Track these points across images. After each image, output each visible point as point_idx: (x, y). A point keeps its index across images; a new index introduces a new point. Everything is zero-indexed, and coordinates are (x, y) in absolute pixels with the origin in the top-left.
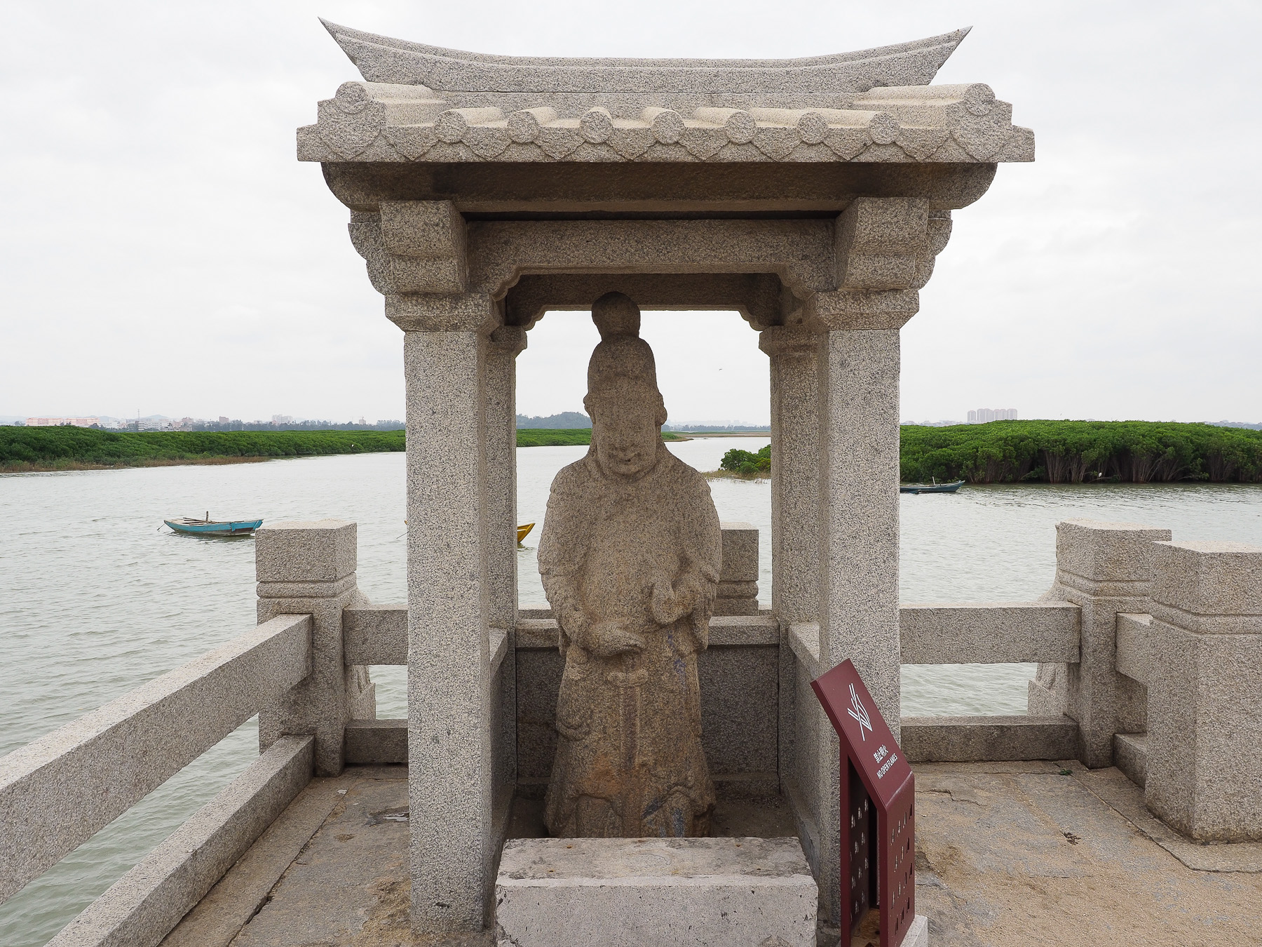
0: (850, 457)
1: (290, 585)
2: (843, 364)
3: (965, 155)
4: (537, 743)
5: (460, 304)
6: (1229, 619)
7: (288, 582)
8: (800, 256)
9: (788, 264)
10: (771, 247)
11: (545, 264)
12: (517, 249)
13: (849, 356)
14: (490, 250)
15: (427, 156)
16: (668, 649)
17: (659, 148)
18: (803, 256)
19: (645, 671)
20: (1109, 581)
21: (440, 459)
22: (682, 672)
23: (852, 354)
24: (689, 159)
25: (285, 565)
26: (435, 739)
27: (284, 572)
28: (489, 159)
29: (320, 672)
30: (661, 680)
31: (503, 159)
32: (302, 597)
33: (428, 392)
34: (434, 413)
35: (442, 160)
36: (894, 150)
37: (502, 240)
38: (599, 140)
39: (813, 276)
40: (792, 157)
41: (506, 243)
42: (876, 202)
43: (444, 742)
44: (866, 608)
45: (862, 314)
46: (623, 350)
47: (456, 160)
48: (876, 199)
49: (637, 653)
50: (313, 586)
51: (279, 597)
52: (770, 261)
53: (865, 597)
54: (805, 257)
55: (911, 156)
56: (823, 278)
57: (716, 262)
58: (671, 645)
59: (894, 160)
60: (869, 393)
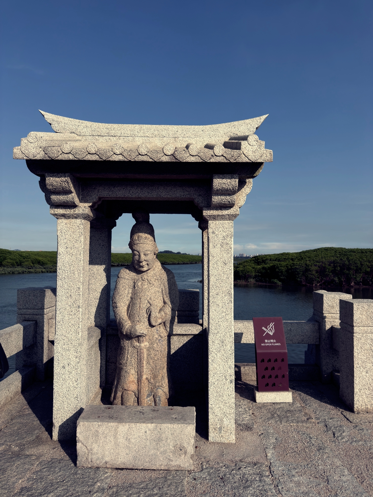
0: (215, 266)
1: (29, 310)
2: (213, 233)
3: (248, 160)
4: (114, 370)
5: (77, 210)
6: (365, 328)
7: (29, 309)
8: (198, 195)
9: (194, 198)
10: (188, 191)
11: (108, 196)
12: (98, 191)
13: (215, 230)
14: (89, 191)
15: (58, 157)
16: (156, 335)
17: (140, 156)
18: (199, 195)
19: (147, 343)
20: (329, 313)
21: (69, 264)
22: (162, 344)
23: (216, 229)
24: (151, 160)
25: (28, 303)
26: (64, 367)
27: (27, 306)
28: (80, 159)
29: (39, 342)
30: (153, 346)
31: (85, 159)
32: (33, 315)
33: (65, 241)
34: (67, 248)
35: (64, 159)
36: (223, 157)
37: (93, 188)
38: (119, 153)
39: (202, 202)
40: (186, 160)
41: (94, 189)
42: (220, 176)
43: (67, 368)
44: (221, 320)
45: (219, 215)
46: (141, 227)
47: (69, 159)
48: (220, 175)
49: (144, 336)
50: (37, 311)
51: (25, 315)
52: (188, 196)
53: (221, 316)
54: (200, 195)
55: (228, 160)
56: (206, 203)
57: (169, 196)
58: (157, 333)
59: (223, 161)
60: (222, 243)
